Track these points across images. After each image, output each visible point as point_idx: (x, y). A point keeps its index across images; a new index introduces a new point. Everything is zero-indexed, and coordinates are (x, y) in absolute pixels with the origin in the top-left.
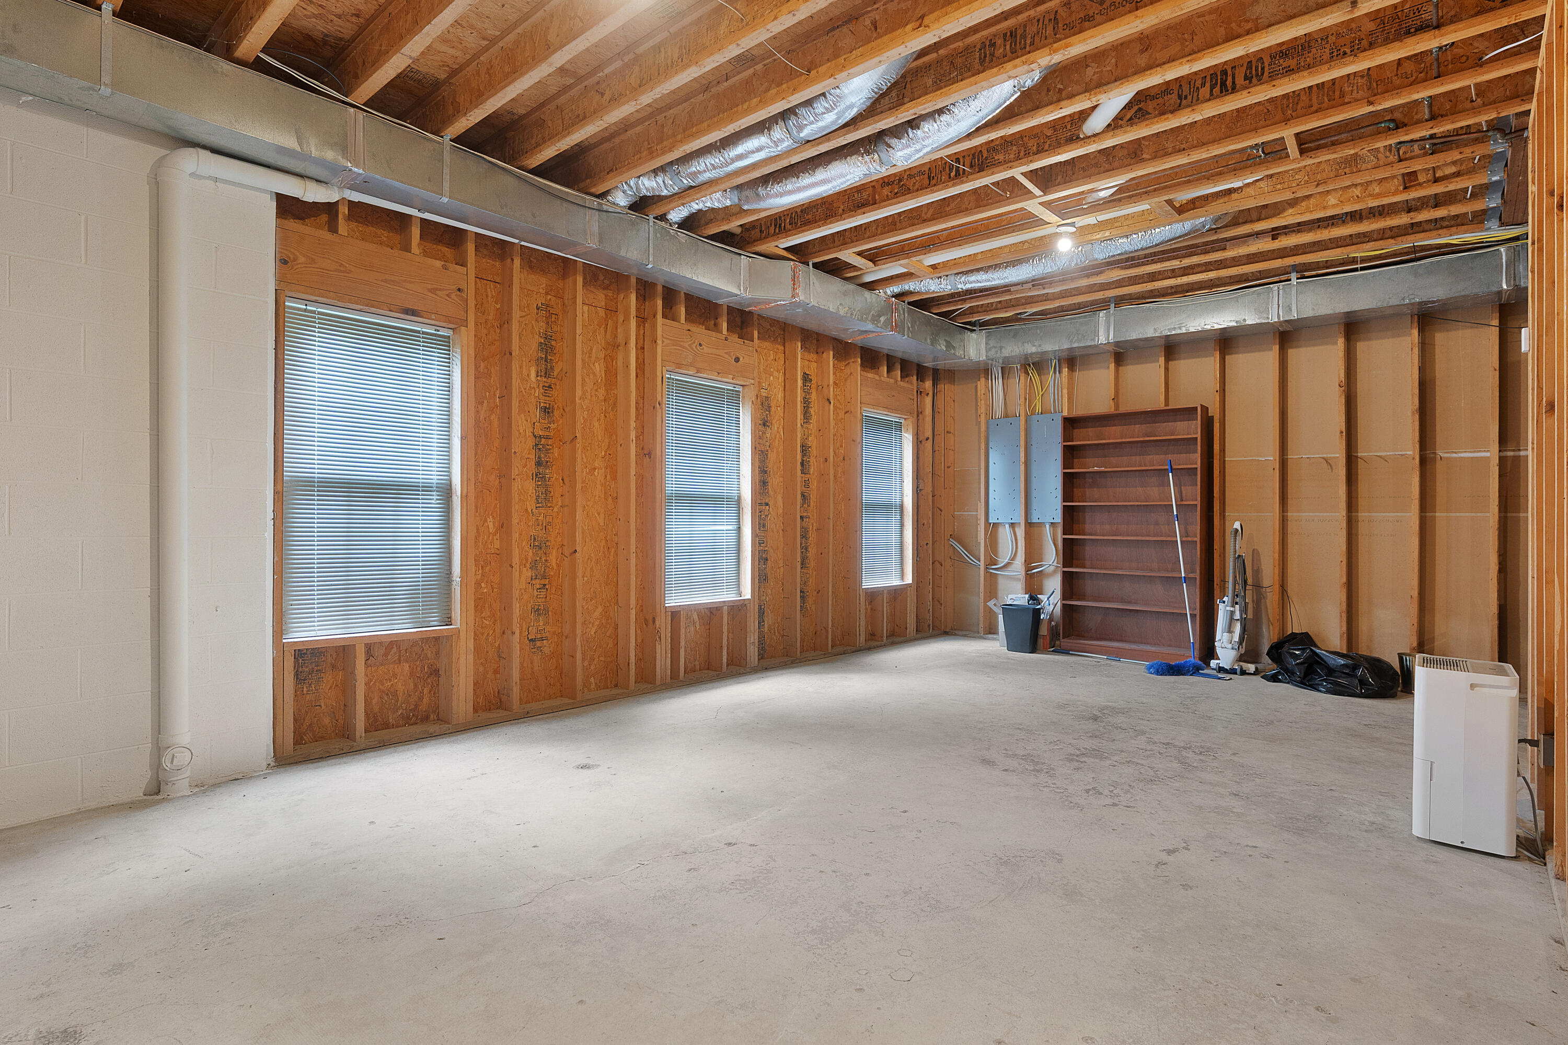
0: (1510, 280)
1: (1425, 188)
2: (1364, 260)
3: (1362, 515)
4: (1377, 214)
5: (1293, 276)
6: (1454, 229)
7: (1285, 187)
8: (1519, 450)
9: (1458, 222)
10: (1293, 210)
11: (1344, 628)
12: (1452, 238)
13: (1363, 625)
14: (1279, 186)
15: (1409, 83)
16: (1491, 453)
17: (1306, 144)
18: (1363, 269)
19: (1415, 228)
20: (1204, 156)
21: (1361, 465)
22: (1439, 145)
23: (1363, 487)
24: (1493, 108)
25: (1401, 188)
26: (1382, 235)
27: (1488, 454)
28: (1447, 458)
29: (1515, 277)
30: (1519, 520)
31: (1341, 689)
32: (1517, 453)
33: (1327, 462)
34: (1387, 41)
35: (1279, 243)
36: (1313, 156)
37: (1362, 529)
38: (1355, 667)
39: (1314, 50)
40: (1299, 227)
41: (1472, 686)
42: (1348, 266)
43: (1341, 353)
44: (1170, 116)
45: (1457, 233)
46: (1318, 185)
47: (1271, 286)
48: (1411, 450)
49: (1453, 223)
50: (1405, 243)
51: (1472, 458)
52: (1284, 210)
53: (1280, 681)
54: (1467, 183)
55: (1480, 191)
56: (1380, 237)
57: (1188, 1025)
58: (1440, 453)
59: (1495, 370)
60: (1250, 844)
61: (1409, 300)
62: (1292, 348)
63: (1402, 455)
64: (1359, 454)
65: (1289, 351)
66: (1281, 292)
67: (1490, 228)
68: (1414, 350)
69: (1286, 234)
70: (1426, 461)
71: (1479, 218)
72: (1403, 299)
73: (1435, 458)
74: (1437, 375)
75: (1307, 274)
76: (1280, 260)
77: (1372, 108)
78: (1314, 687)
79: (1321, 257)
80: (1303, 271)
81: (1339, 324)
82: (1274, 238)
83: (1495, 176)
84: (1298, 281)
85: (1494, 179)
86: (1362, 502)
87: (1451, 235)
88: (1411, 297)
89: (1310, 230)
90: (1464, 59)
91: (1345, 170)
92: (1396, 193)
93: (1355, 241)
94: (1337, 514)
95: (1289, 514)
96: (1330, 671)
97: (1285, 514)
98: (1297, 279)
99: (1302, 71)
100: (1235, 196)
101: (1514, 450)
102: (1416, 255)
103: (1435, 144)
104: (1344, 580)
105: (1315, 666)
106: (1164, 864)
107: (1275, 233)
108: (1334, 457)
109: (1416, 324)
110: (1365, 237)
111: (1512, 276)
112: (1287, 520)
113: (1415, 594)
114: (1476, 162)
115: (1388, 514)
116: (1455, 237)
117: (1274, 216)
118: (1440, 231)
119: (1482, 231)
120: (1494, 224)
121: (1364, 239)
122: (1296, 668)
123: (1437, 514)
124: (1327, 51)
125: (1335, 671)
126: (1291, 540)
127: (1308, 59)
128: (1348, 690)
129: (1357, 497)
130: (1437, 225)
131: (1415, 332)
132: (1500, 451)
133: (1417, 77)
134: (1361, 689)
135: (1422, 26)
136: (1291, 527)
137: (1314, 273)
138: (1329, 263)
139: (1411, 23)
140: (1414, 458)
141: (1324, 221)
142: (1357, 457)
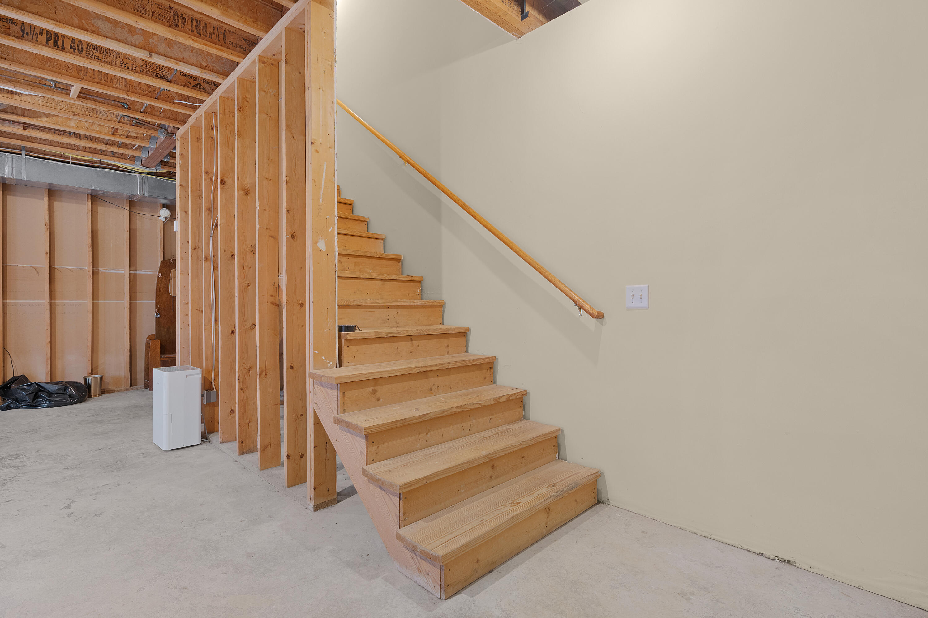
0: (141, 192)
1: (122, 138)
2: (73, 159)
3: (58, 302)
4: (89, 139)
5: (24, 153)
6: (121, 160)
7: (52, 106)
8: (136, 271)
9: (123, 157)
10: (47, 119)
11: (49, 369)
12: (119, 163)
13: (59, 365)
14: (48, 104)
15: (144, 95)
16: (125, 271)
17: (83, 95)
18: (72, 163)
19: (103, 152)
20: (22, 71)
21: (57, 273)
22: (140, 124)
23: (58, 286)
24: (169, 121)
25: (110, 133)
26: (85, 149)
27: (123, 272)
28: (104, 273)
29: (143, 190)
30: (136, 304)
31: (58, 403)
32: (135, 272)
33: (36, 270)
34: (147, 74)
35: (28, 133)
36: (83, 101)
37: (58, 310)
38: (65, 389)
39: (112, 57)
40: (42, 129)
41: (187, 376)
42: (62, 159)
43: (46, 206)
44: (15, 39)
45: (122, 162)
46: (74, 115)
47: (7, 154)
48: (88, 267)
49: (120, 156)
50: (97, 158)
51: (116, 273)
52: (41, 117)
53: (11, 408)
54: (137, 143)
55: (140, 148)
56: (84, 150)
57: (170, 555)
58: (101, 270)
59: (128, 231)
60: (104, 484)
61: (95, 187)
62: (10, 195)
63: (81, 269)
64: (56, 267)
65: (8, 197)
66: (14, 160)
67: (136, 165)
68: (89, 213)
69: (33, 129)
70: (94, 273)
71: (133, 159)
72: (91, 186)
73: (98, 272)
74: (99, 228)
75: (31, 154)
76: (20, 141)
77: (127, 97)
78: (39, 406)
79: (48, 149)
80: (30, 152)
81: (45, 189)
82: (25, 128)
83: (152, 145)
84: (26, 156)
85: (152, 147)
86: (58, 294)
87: (119, 162)
88: (96, 186)
89: (49, 133)
90: (167, 97)
91: (90, 114)
92: (108, 134)
93: (69, 147)
94: (44, 301)
95: (8, 301)
96: (50, 394)
97: (5, 301)
98: (26, 155)
99: (105, 63)
100: (16, 97)
101: (134, 271)
102: (99, 166)
103: (137, 122)
104: (49, 340)
105: (40, 393)
106: (72, 513)
107: (25, 126)
108: (40, 267)
109: (90, 200)
110: (75, 147)
111: (142, 189)
112: (7, 305)
113: (90, 344)
114: (144, 135)
115: (73, 301)
116: (121, 163)
117: (34, 117)
118: (115, 158)
119: (133, 165)
120: (138, 163)
121: (75, 148)
122: (27, 397)
123: (99, 301)
124: (119, 60)
125: (53, 393)
126: (10, 317)
127: (109, 59)
128: (63, 402)
129: (55, 292)
130: (114, 155)
131: (90, 204)
132: (130, 271)
133: (148, 94)
134: (70, 400)
135: (163, 77)
136: (10, 309)
137: (37, 155)
138: (46, 152)
139: (158, 72)
140: (89, 271)
141: (60, 131)
142: (55, 268)
